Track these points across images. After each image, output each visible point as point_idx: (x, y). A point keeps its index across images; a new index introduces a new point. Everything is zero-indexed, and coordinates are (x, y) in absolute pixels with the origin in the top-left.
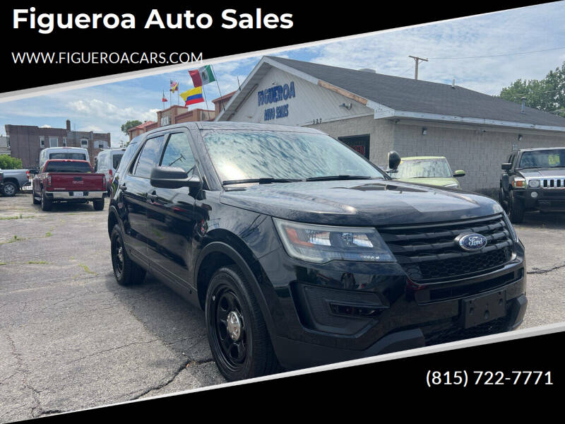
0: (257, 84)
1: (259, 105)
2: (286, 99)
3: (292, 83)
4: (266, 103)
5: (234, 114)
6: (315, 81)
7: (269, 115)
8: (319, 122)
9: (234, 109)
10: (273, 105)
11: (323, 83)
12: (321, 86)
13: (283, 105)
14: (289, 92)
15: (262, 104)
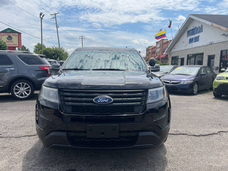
0: (187, 28)
1: (187, 37)
2: (198, 33)
3: (202, 25)
4: (190, 36)
5: (177, 42)
6: (210, 23)
7: (191, 41)
8: (212, 43)
9: (177, 39)
10: (193, 37)
11: (214, 24)
12: (212, 25)
13: (197, 36)
14: (200, 30)
15: (189, 36)
